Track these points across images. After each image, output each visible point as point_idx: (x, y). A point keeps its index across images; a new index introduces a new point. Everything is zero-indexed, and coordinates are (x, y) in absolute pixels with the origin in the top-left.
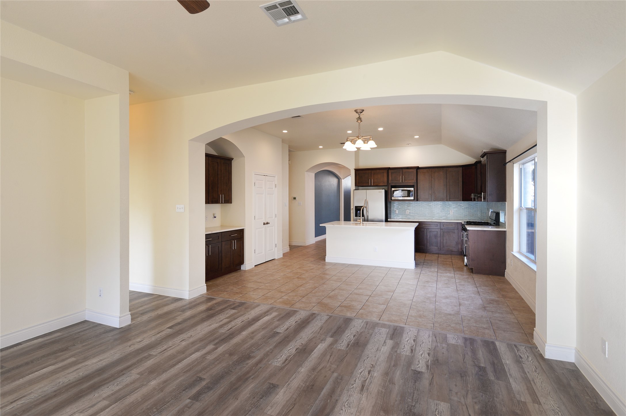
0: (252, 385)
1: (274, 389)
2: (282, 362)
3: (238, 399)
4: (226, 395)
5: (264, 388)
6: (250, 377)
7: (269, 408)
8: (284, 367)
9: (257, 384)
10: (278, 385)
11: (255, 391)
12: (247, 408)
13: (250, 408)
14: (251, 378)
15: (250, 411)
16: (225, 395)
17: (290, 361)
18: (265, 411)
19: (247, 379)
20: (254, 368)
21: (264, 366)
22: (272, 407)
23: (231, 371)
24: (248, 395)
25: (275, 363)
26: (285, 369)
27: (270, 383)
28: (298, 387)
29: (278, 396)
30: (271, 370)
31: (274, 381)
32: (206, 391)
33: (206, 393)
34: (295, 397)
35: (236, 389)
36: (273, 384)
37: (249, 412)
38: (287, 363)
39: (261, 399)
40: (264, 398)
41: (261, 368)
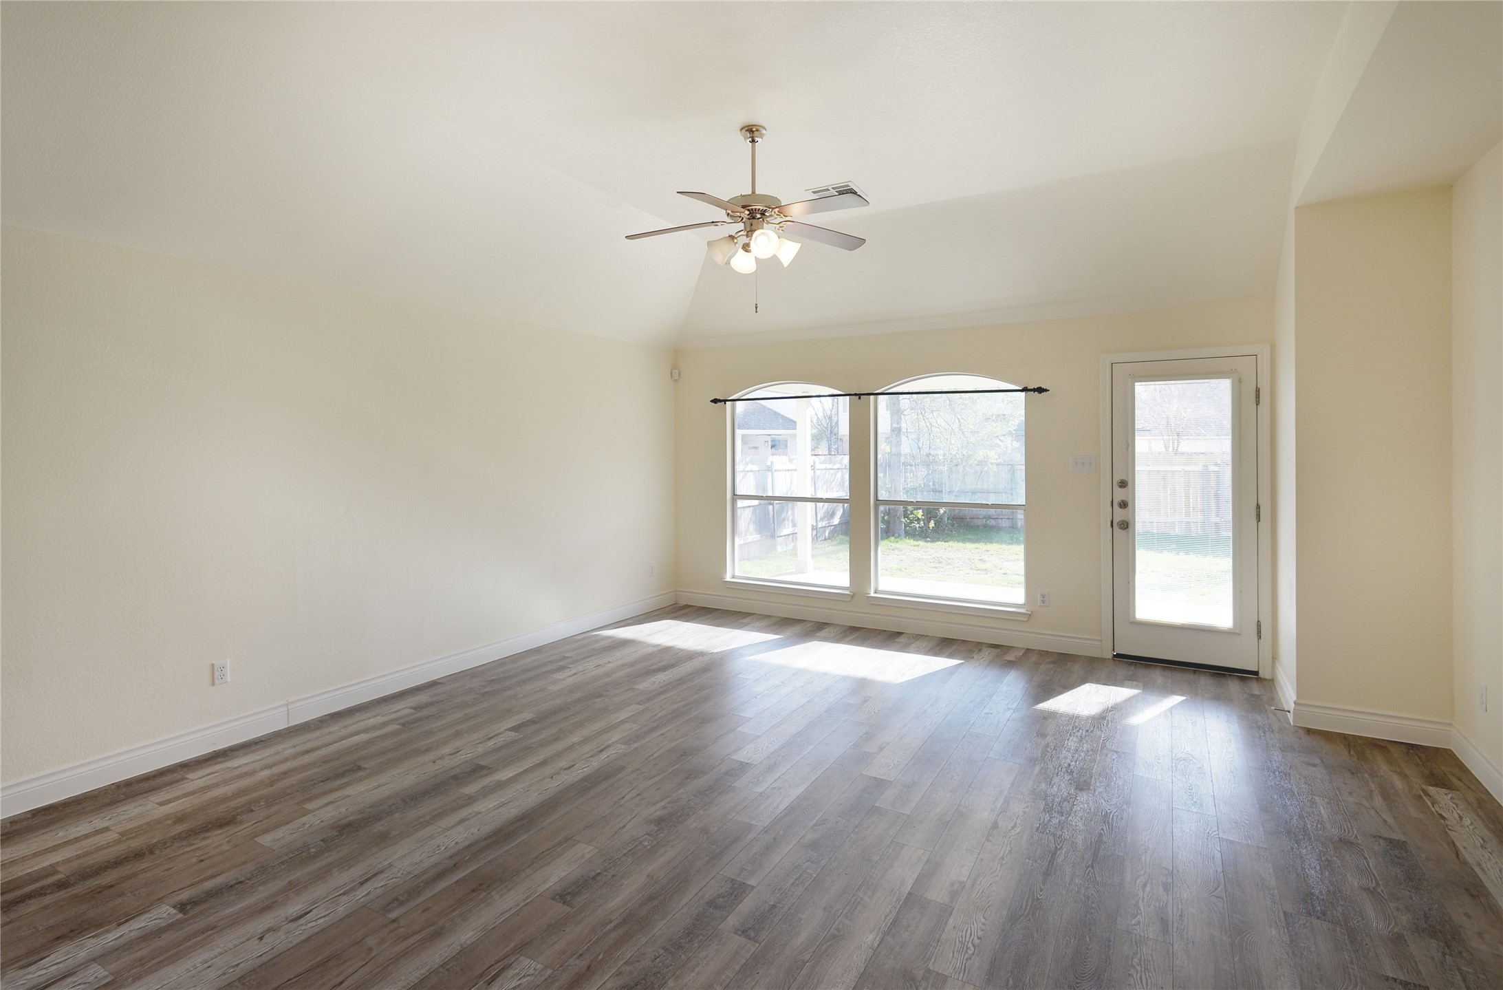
0: (613, 903)
1: (565, 891)
2: (510, 973)
3: (648, 876)
4: (672, 886)
5: (587, 895)
6: (615, 928)
7: (588, 856)
8: (514, 951)
9: (600, 906)
10: (553, 900)
11: (608, 889)
12: (629, 859)
13: (622, 859)
14: (612, 925)
15: (624, 855)
16: (674, 887)
17: (481, 976)
18: (597, 851)
19: (624, 922)
20: (600, 957)
21: (571, 961)
22: (582, 857)
23: (666, 950)
24: (625, 883)
25: (531, 971)
26: (512, 945)
27: (570, 905)
28: (509, 890)
29: (563, 874)
30: (555, 943)
31: (560, 909)
32: (721, 899)
33: (719, 895)
34: (528, 871)
35: (651, 898)
36: (564, 903)
37: (627, 853)
38: (496, 966)
39: (598, 873)
40: (592, 874)
41: (581, 955)
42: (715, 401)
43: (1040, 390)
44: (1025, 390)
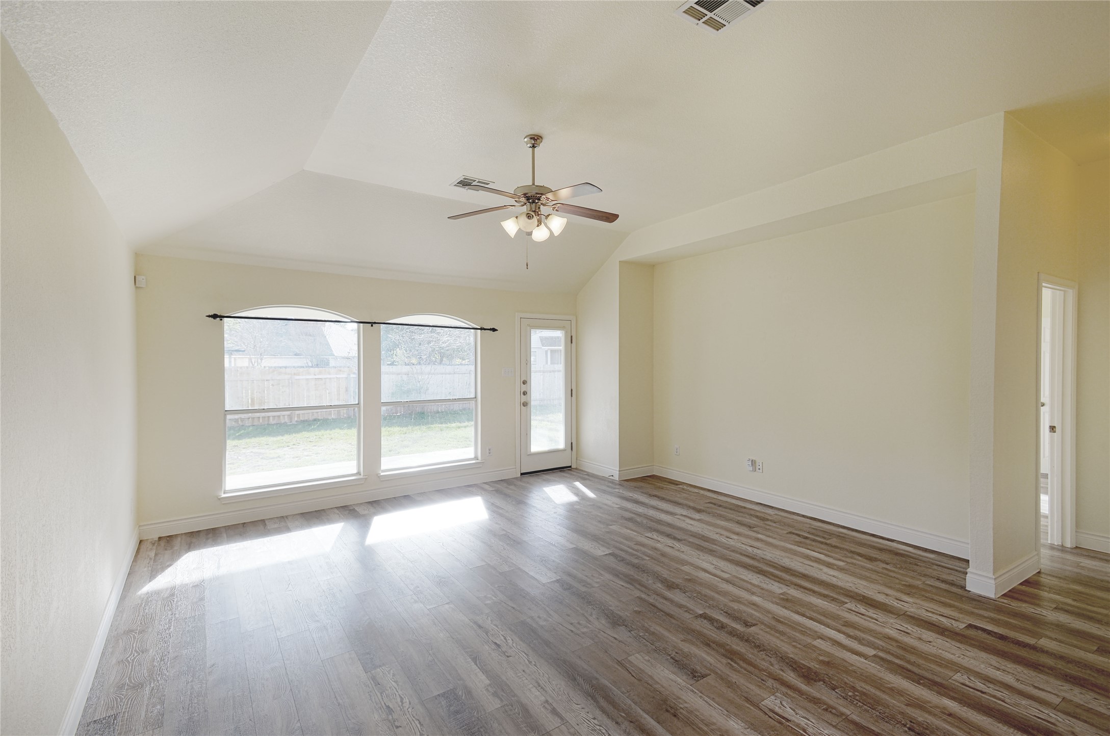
42: (215, 316)
43: (494, 330)
44: (481, 329)
